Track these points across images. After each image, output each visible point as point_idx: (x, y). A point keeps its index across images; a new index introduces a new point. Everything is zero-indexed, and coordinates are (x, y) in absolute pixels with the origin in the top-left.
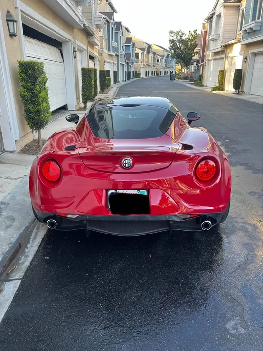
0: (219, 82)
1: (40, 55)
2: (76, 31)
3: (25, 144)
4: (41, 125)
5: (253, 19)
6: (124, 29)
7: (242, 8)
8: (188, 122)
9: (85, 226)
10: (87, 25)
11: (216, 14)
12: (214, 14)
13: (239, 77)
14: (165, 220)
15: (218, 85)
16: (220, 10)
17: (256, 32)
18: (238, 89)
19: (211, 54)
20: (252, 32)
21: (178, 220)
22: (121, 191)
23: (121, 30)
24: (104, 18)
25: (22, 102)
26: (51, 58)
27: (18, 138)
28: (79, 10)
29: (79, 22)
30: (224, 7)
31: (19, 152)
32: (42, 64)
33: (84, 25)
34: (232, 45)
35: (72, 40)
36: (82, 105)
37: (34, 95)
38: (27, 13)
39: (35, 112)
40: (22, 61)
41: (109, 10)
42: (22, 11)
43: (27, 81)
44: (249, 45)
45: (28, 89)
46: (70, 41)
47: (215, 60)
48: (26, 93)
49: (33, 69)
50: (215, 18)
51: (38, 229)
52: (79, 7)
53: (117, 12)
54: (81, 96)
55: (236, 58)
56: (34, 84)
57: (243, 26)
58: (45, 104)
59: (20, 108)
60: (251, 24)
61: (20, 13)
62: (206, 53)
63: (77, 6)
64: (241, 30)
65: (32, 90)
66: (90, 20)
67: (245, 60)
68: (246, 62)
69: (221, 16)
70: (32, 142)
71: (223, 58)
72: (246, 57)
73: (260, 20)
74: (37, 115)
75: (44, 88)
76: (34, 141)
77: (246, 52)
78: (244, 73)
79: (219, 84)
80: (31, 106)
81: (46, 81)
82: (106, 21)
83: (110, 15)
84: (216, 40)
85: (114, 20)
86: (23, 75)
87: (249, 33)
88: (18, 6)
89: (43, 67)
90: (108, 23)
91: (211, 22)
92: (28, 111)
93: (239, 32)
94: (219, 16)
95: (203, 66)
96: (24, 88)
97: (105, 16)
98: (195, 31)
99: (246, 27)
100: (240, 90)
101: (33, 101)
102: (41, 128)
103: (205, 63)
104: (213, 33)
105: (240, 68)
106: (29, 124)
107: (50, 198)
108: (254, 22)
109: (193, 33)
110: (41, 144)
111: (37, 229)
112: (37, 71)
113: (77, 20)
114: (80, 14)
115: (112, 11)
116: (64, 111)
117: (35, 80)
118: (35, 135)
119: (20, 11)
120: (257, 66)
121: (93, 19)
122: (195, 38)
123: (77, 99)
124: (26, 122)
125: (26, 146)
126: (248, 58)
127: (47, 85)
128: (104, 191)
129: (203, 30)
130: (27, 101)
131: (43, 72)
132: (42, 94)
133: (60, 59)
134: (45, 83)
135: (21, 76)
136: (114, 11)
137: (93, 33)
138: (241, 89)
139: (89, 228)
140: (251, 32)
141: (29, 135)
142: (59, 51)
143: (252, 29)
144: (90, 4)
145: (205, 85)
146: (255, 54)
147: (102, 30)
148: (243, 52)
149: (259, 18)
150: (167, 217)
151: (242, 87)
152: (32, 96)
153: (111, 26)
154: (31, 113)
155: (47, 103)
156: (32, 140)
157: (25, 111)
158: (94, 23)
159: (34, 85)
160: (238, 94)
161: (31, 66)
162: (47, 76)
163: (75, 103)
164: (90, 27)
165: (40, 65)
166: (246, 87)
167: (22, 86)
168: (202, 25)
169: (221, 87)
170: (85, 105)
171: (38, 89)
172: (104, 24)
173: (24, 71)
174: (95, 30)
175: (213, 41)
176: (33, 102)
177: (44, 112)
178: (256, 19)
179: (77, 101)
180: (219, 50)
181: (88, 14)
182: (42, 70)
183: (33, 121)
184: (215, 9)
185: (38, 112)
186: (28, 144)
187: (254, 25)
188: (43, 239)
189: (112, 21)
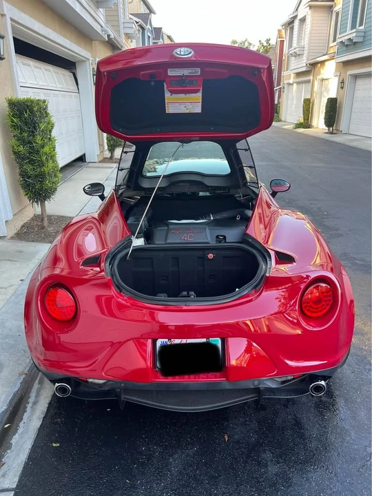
0: (304, 117)
1: (41, 84)
2: (97, 44)
3: (22, 223)
4: (45, 196)
5: (353, 26)
6: (165, 37)
7: (335, 9)
8: (271, 194)
9: (118, 395)
10: (112, 36)
11: (299, 18)
12: (295, 17)
13: (333, 109)
14: (252, 387)
15: (302, 121)
16: (304, 11)
17: (357, 46)
18: (332, 126)
19: (292, 75)
20: (351, 45)
21: (274, 386)
22: (177, 341)
23: (161, 40)
24: (137, 23)
25: (14, 162)
26: (59, 87)
27: (10, 217)
28: (101, 14)
29: (100, 32)
30: (311, 7)
31: (12, 238)
32: (44, 102)
33: (109, 36)
34: (323, 62)
35: (91, 59)
36: (107, 154)
37: (34, 151)
38: (20, 21)
39: (36, 176)
40: (14, 98)
41: (143, 10)
42: (12, 20)
43: (21, 129)
44: (347, 64)
45: (23, 142)
46: (88, 59)
47: (298, 83)
48: (21, 148)
49: (32, 111)
50: (297, 23)
51: (41, 382)
52: (101, 10)
53: (154, 13)
54: (105, 141)
55: (329, 81)
56: (32, 133)
57: (338, 36)
58: (51, 164)
59: (12, 169)
60: (350, 34)
61: (9, 23)
62: (284, 73)
63: (98, 8)
64: (334, 41)
65: (30, 142)
66: (116, 27)
67: (342, 84)
68: (342, 88)
69: (306, 21)
70: (32, 219)
71: (309, 81)
72: (343, 80)
73: (362, 28)
74: (39, 181)
75: (50, 138)
76: (36, 217)
77: (342, 74)
78: (341, 104)
79: (304, 119)
80: (29, 168)
81: (52, 127)
82: (141, 26)
83: (145, 18)
84: (299, 55)
85: (151, 25)
86: (15, 120)
87: (347, 46)
88: (5, 12)
89: (47, 106)
90: (143, 29)
91: (292, 29)
92: (24, 175)
93: (332, 44)
94: (303, 20)
95: (280, 92)
96: (18, 140)
97: (138, 20)
98: (268, 41)
99: (343, 37)
100: (334, 128)
101: (32, 160)
102: (45, 200)
103: (284, 88)
104: (295, 45)
105: (335, 97)
106: (27, 195)
107: (57, 342)
108: (354, 30)
109: (265, 44)
110: (46, 223)
111: (39, 383)
112: (38, 114)
113: (98, 29)
114: (102, 19)
115: (148, 12)
116: (80, 163)
117: (35, 128)
118: (37, 209)
119: (9, 20)
120: (358, 94)
121: (122, 26)
122: (267, 51)
123: (100, 145)
124: (22, 192)
125: (23, 226)
126: (346, 82)
127: (54, 133)
128: (150, 341)
129: (279, 40)
130: (23, 159)
131: (47, 114)
132: (46, 149)
133: (73, 87)
134: (50, 131)
135: (13, 122)
136: (151, 11)
137: (122, 47)
138: (336, 126)
139: (124, 397)
140: (349, 45)
141: (27, 209)
142: (71, 74)
143: (352, 40)
144: (116, 5)
145: (283, 119)
146: (356, 77)
147: (134, 40)
148: (338, 74)
149: (361, 25)
150: (256, 383)
151: (337, 124)
152: (30, 153)
153: (148, 34)
154: (29, 178)
155: (53, 162)
156: (31, 215)
157: (20, 175)
158: (122, 31)
159: (34, 136)
160: (332, 133)
161: (28, 106)
162: (53, 119)
163: (97, 152)
164: (118, 38)
165: (41, 103)
166: (343, 124)
167: (14, 136)
168: (277, 32)
169: (306, 124)
170: (112, 154)
171: (40, 142)
172: (137, 32)
173: (16, 115)
174: (124, 41)
175: (295, 56)
176: (32, 162)
177: (50, 176)
178: (358, 26)
179: (100, 149)
180: (304, 69)
181: (113, 18)
182: (46, 112)
183: (33, 190)
184: (297, 10)
185: (41, 177)
186: (25, 224)
187: (354, 35)
188: (50, 404)
189: (149, 26)
